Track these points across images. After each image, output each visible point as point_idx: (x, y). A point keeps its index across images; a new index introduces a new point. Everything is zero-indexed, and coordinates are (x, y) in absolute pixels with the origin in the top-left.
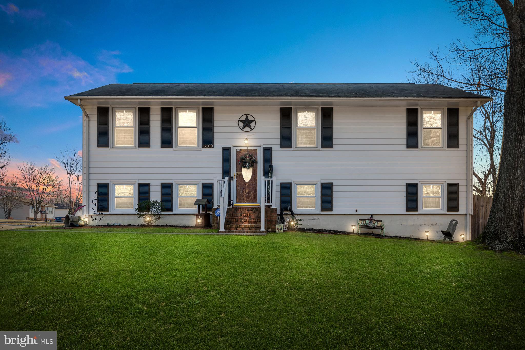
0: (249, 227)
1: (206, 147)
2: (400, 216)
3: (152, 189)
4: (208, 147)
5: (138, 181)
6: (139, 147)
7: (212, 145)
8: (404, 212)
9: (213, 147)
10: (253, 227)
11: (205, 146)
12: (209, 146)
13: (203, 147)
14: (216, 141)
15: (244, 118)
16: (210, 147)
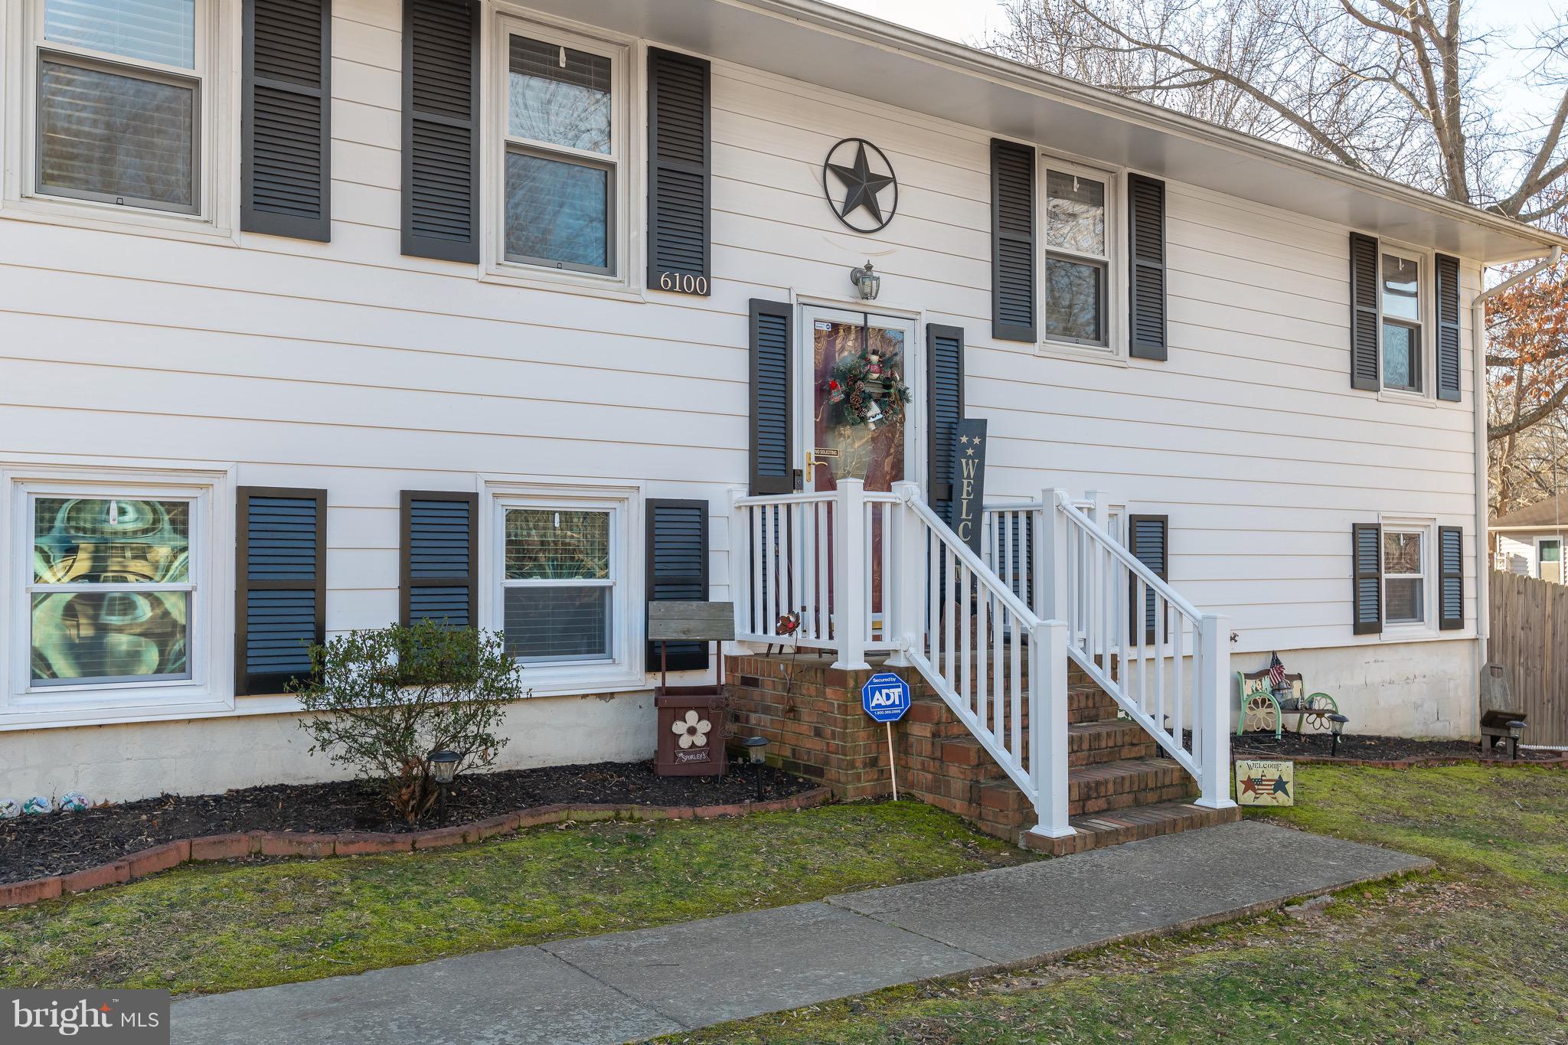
0: (1135, 788)
1: (672, 290)
2: (1338, 653)
3: (338, 529)
4: (683, 292)
5: (231, 474)
6: (247, 226)
7: (701, 283)
8: (1347, 637)
9: (708, 294)
10: (1150, 786)
11: (666, 282)
12: (689, 287)
13: (653, 284)
14: (720, 260)
15: (846, 158)
16: (695, 293)
